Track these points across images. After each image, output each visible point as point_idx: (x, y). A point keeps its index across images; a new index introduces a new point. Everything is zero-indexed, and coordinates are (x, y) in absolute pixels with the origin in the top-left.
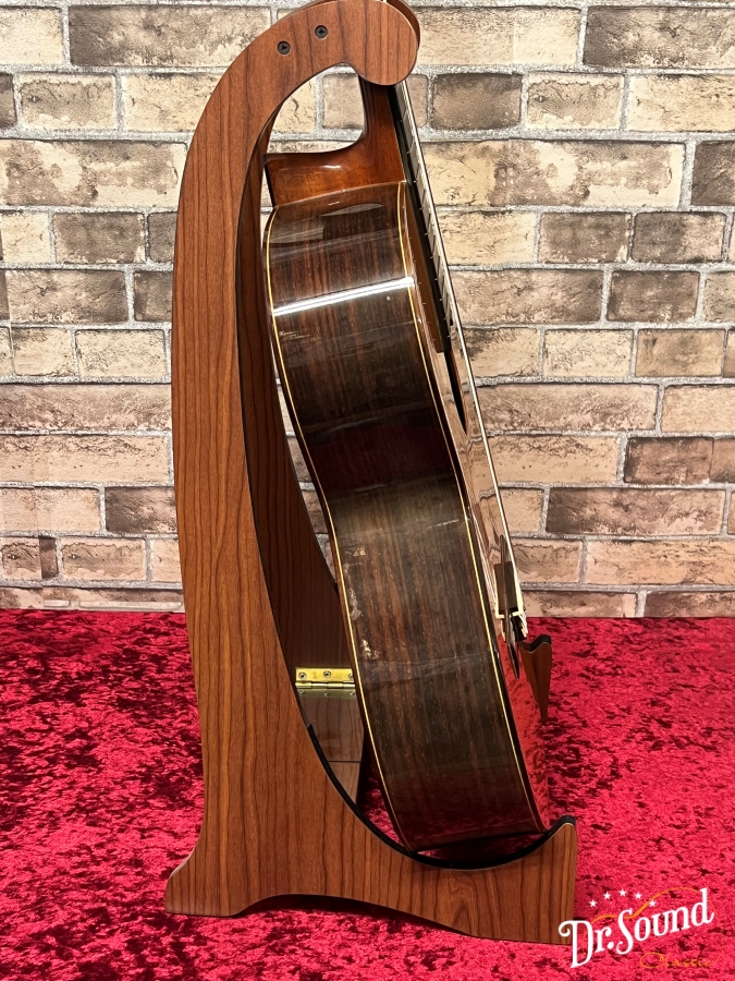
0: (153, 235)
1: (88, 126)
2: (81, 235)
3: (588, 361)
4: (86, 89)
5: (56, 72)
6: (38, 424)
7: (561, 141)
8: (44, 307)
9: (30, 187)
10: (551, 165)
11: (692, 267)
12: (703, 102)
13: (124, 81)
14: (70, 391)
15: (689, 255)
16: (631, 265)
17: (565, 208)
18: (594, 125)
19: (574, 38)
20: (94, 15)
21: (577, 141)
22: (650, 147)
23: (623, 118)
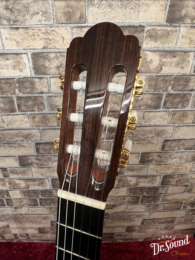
0: (42, 193)
1: (26, 176)
2: (27, 194)
3: (136, 209)
4: (24, 171)
5: (17, 168)
6: (23, 220)
7: (133, 176)
8: (21, 204)
9: (14, 186)
10: (131, 180)
11: (160, 195)
12: (166, 169)
13: (33, 169)
14: (28, 216)
15: (159, 193)
16: (146, 195)
17: (133, 187)
18: (141, 173)
19: (138, 158)
20: (24, 157)
21: (137, 176)
22: (153, 177)
23: (147, 172)
